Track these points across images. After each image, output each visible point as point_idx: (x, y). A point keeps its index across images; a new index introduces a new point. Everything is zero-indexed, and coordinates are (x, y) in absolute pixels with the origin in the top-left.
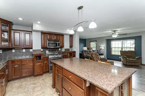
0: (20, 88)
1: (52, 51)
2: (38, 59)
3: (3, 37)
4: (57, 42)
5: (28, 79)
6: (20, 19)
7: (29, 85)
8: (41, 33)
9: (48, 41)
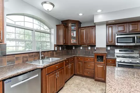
0: (77, 87)
1: (125, 51)
2: (99, 60)
3: (72, 35)
4: (135, 36)
5: (89, 80)
6: (81, 14)
7: (85, 88)
8: (107, 25)
9: (117, 35)
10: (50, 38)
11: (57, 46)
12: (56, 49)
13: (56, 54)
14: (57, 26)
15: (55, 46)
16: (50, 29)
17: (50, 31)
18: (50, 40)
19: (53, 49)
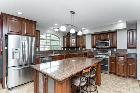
9: (97, 41)
10: (60, 43)
11: (64, 47)
12: (63, 50)
13: (63, 52)
14: (63, 36)
15: (62, 47)
16: (60, 38)
17: (60, 40)
18: (60, 44)
19: (61, 50)
